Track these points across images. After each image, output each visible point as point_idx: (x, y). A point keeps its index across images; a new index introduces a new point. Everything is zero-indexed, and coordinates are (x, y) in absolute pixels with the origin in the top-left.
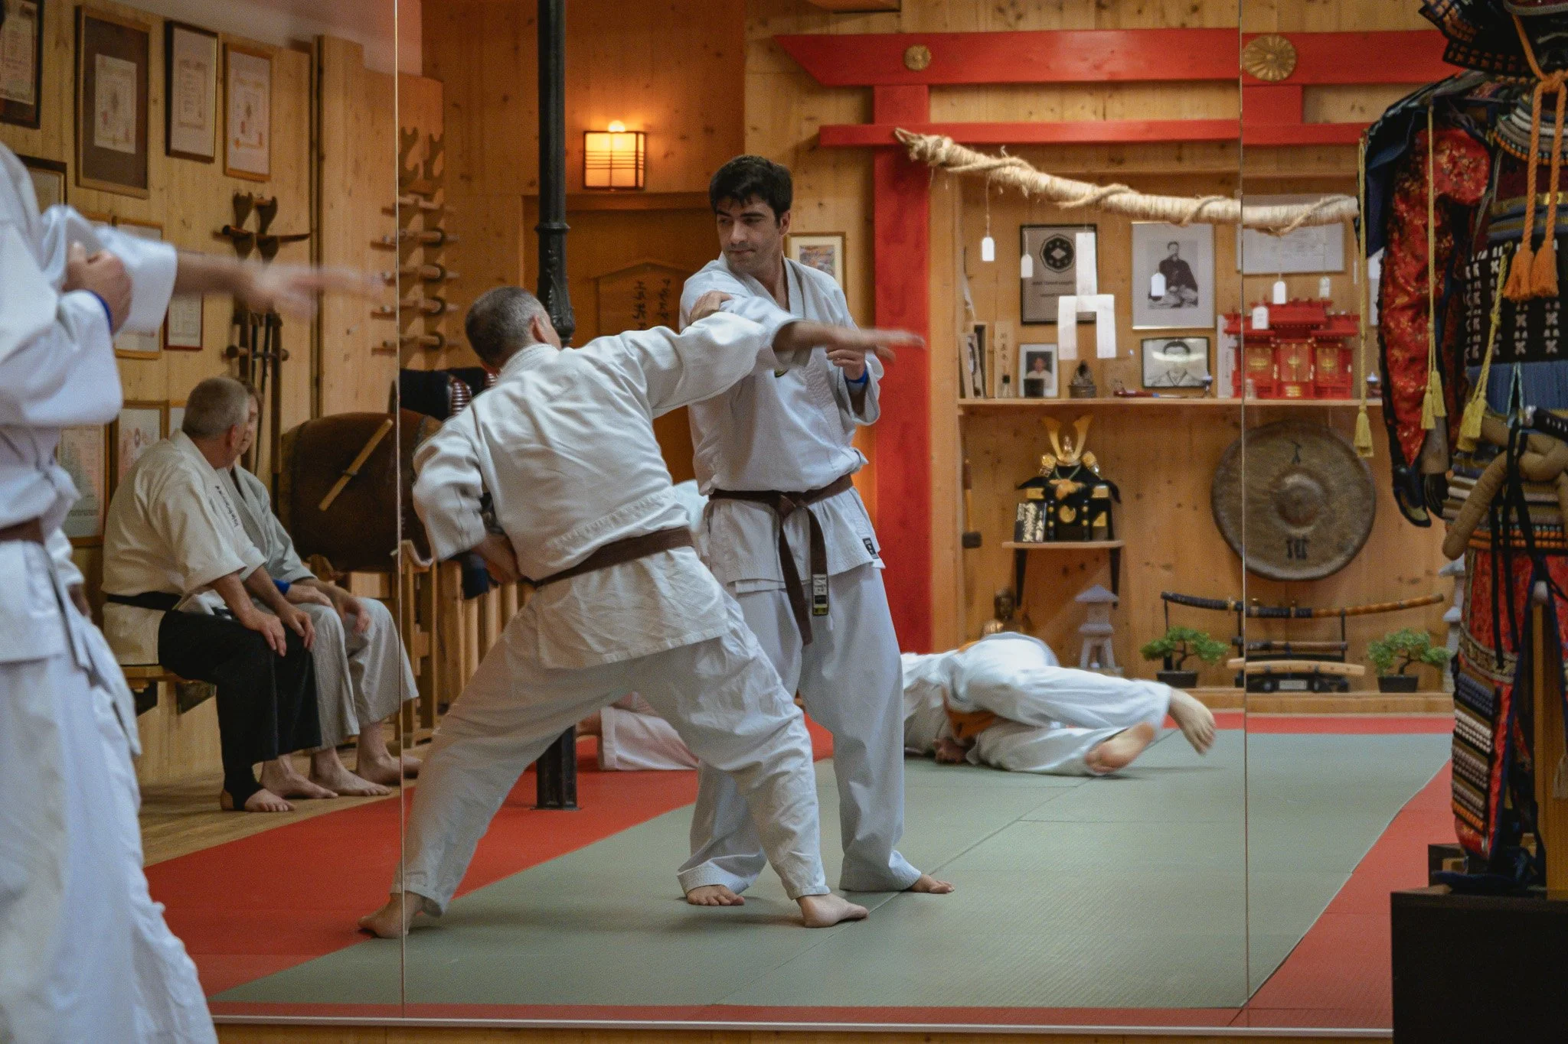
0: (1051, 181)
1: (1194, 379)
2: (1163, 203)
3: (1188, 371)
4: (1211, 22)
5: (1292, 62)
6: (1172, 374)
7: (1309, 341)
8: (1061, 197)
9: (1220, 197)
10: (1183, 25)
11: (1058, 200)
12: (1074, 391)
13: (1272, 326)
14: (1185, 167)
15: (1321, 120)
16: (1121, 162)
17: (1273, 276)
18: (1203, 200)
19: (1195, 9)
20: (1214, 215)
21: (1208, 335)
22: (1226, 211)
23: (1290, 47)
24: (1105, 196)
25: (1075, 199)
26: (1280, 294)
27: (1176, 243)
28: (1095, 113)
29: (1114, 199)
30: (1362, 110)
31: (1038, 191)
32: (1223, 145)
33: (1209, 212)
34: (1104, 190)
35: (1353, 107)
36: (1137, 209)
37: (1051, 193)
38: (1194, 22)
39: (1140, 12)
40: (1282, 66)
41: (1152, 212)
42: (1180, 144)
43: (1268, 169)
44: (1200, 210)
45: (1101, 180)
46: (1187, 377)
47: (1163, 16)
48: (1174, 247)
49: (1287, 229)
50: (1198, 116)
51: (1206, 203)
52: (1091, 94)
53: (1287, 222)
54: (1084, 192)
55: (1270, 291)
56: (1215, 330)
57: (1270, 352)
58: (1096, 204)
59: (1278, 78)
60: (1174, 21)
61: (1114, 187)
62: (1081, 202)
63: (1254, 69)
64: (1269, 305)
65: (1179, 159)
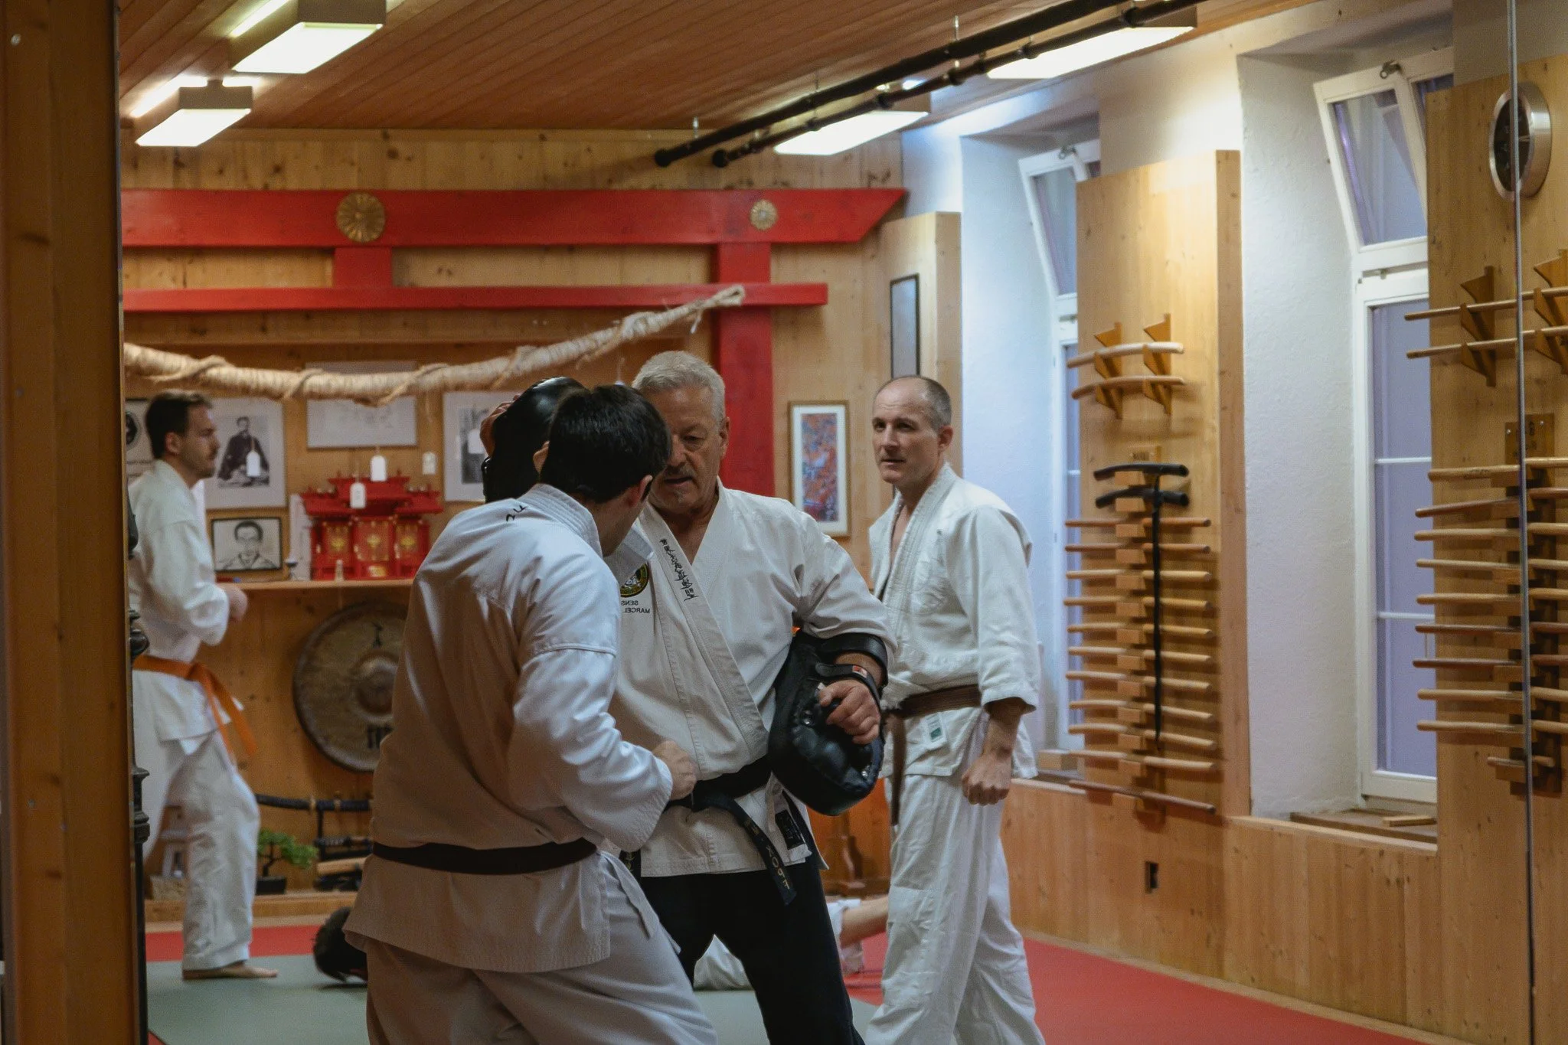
0: (143, 353)
1: (267, 561)
2: (264, 376)
3: (261, 553)
4: (293, 183)
5: (382, 221)
6: (244, 557)
7: (391, 518)
8: (155, 370)
9: (320, 371)
10: (266, 186)
11: (149, 375)
13: (370, 501)
14: (272, 338)
15: (406, 284)
16: (203, 332)
17: (372, 449)
18: (305, 373)
19: (278, 169)
20: (315, 390)
21: (281, 514)
22: (329, 385)
23: (379, 205)
24: (204, 370)
25: (169, 373)
26: (379, 470)
27: (246, 419)
28: (174, 280)
29: (213, 372)
30: (450, 273)
31: (129, 364)
32: (307, 313)
33: (311, 386)
34: (204, 363)
35: (440, 271)
36: (238, 382)
37: (143, 366)
38: (276, 184)
39: (221, 172)
40: (370, 227)
41: (254, 386)
42: (265, 313)
43: (351, 334)
44: (302, 384)
45: (197, 353)
46: (260, 560)
47: (246, 177)
48: (243, 422)
49: (387, 399)
50: (283, 284)
51: (308, 377)
52: (169, 260)
53: (386, 392)
54: (180, 365)
55: (368, 467)
56: (286, 509)
57: (346, 530)
58: (194, 378)
59: (367, 240)
60: (257, 183)
61: (213, 359)
62: (178, 376)
63: (347, 229)
64: (367, 481)
65: (264, 329)
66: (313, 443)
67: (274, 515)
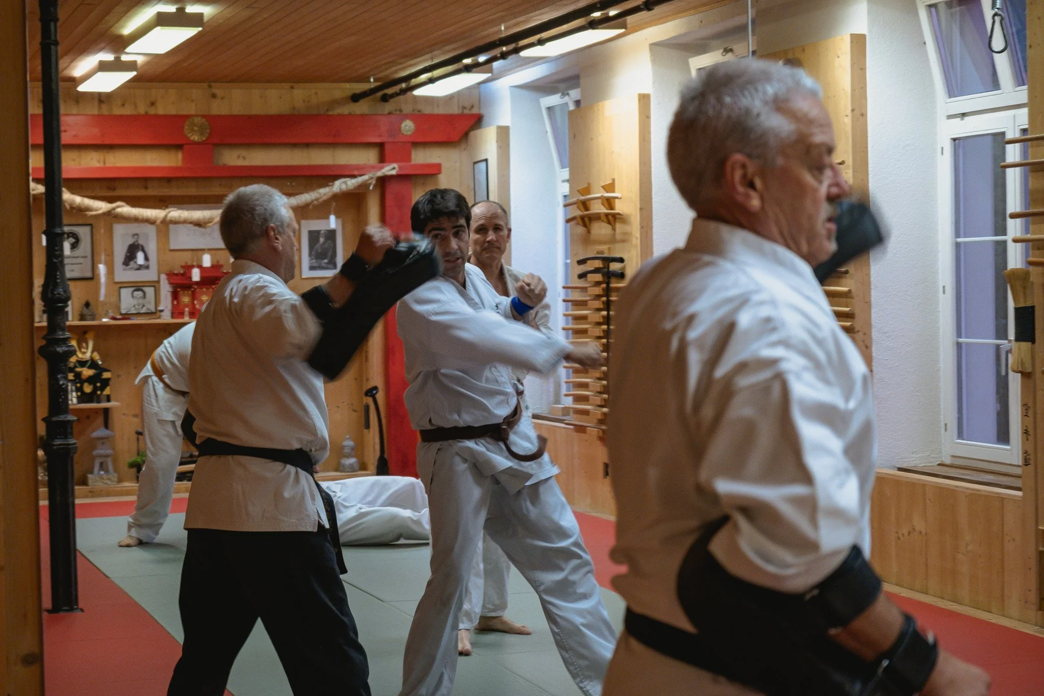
0: (82, 200)
1: (148, 309)
2: (146, 212)
3: (146, 305)
4: (160, 110)
5: (208, 131)
6: (137, 307)
7: (213, 286)
8: (88, 209)
9: (175, 209)
10: (146, 113)
11: (86, 211)
12: (82, 317)
13: (202, 277)
14: (151, 192)
15: (221, 164)
16: (114, 189)
17: (203, 250)
18: (167, 210)
19: (153, 104)
20: (173, 219)
21: (155, 285)
22: (180, 216)
23: (206, 123)
24: (114, 209)
25: (96, 210)
26: (207, 261)
27: (137, 234)
28: (99, 162)
29: (119, 210)
30: (244, 158)
31: (74, 206)
32: (169, 180)
33: (171, 217)
34: (114, 205)
35: (239, 157)
36: (132, 216)
37: (83, 207)
38: (152, 111)
39: (123, 105)
40: (202, 134)
41: (141, 218)
42: (146, 180)
43: (192, 191)
44: (166, 216)
45: (110, 200)
46: (145, 308)
47: (136, 108)
48: (136, 236)
49: (210, 224)
50: (156, 164)
51: (169, 212)
52: (96, 151)
53: (210, 221)
54: (102, 206)
55: (200, 260)
56: (158, 282)
57: (190, 292)
58: (109, 214)
59: (200, 141)
60: (142, 110)
61: (119, 203)
62: (100, 212)
63: (189, 135)
64: (200, 267)
65: (146, 188)
66: (172, 247)
67: (151, 285)
